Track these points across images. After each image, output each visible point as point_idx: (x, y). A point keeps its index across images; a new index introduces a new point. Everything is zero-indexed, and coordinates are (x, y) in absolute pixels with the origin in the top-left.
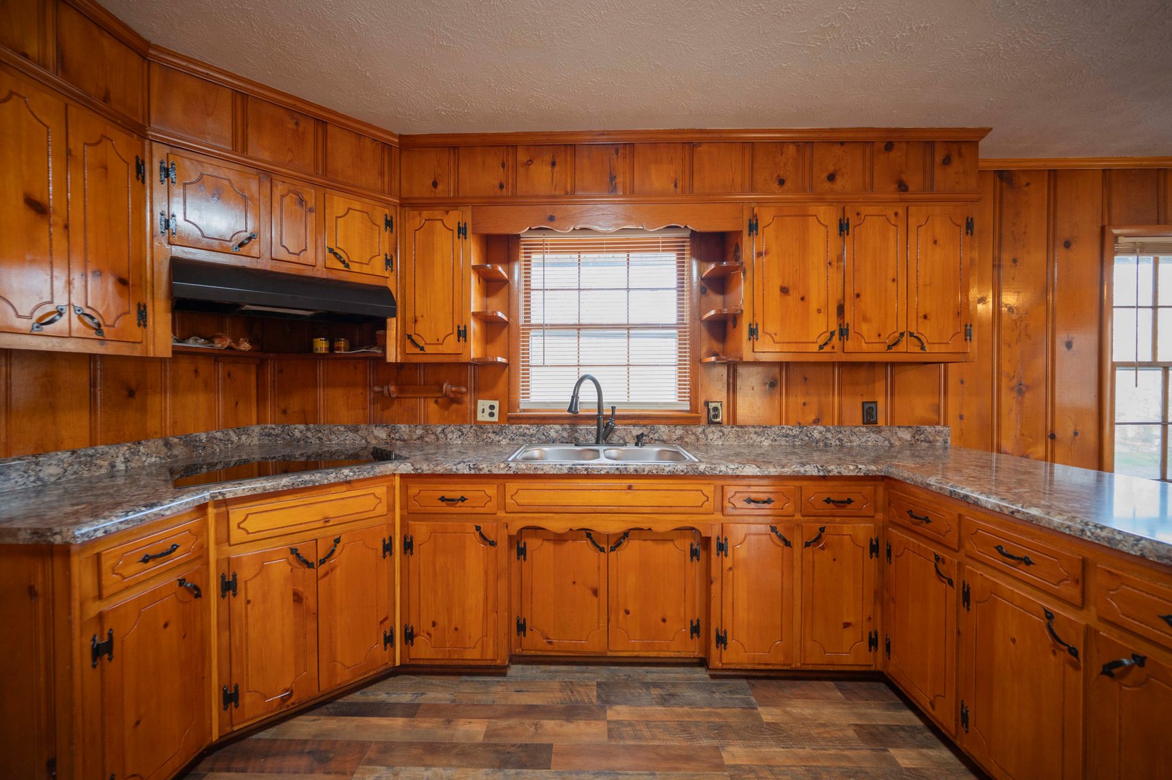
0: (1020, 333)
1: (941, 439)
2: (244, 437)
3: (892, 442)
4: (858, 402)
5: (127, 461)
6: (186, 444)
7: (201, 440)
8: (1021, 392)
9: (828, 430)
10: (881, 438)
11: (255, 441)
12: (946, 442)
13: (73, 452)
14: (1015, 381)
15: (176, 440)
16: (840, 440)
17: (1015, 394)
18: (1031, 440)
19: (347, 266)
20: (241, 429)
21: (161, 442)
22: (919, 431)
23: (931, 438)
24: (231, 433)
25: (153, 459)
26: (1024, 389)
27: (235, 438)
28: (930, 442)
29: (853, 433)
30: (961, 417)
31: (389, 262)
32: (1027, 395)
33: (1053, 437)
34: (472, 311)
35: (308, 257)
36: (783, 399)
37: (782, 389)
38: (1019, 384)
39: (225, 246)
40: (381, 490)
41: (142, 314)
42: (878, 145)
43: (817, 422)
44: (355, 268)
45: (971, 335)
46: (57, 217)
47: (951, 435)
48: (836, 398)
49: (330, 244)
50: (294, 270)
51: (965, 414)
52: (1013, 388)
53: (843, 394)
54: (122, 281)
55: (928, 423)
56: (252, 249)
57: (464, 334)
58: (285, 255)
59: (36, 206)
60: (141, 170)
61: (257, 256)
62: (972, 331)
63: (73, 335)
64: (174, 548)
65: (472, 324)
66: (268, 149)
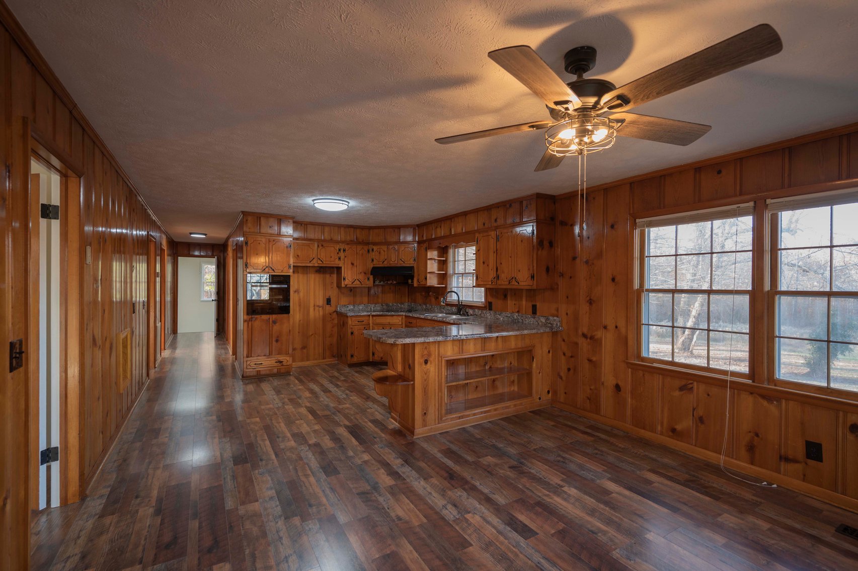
0: (591, 274)
1: (555, 323)
2: (402, 306)
3: (539, 322)
4: (530, 305)
6: (387, 306)
8: (591, 304)
9: (519, 316)
10: (535, 320)
11: (406, 307)
12: (557, 325)
14: (588, 298)
16: (522, 319)
17: (588, 304)
18: (595, 328)
19: (403, 262)
20: (402, 303)
22: (547, 319)
23: (552, 323)
26: (593, 302)
27: (400, 306)
29: (526, 318)
30: (567, 314)
31: (414, 260)
32: (594, 305)
33: (605, 327)
34: (428, 271)
35: (396, 262)
36: (509, 302)
37: (509, 298)
38: (590, 299)
39: (381, 263)
40: (400, 318)
41: (368, 279)
42: (508, 206)
43: (518, 312)
44: (406, 263)
45: (534, 278)
46: (355, 265)
47: (561, 322)
48: (524, 302)
49: (401, 258)
50: (393, 265)
51: (568, 312)
52: (588, 301)
53: (526, 301)
54: (365, 273)
55: (553, 316)
56: (385, 263)
57: (426, 279)
58: (391, 263)
59: (352, 264)
60: (369, 251)
61: (386, 264)
62: (534, 276)
63: (357, 283)
64: (363, 321)
65: (428, 276)
66: (390, 239)
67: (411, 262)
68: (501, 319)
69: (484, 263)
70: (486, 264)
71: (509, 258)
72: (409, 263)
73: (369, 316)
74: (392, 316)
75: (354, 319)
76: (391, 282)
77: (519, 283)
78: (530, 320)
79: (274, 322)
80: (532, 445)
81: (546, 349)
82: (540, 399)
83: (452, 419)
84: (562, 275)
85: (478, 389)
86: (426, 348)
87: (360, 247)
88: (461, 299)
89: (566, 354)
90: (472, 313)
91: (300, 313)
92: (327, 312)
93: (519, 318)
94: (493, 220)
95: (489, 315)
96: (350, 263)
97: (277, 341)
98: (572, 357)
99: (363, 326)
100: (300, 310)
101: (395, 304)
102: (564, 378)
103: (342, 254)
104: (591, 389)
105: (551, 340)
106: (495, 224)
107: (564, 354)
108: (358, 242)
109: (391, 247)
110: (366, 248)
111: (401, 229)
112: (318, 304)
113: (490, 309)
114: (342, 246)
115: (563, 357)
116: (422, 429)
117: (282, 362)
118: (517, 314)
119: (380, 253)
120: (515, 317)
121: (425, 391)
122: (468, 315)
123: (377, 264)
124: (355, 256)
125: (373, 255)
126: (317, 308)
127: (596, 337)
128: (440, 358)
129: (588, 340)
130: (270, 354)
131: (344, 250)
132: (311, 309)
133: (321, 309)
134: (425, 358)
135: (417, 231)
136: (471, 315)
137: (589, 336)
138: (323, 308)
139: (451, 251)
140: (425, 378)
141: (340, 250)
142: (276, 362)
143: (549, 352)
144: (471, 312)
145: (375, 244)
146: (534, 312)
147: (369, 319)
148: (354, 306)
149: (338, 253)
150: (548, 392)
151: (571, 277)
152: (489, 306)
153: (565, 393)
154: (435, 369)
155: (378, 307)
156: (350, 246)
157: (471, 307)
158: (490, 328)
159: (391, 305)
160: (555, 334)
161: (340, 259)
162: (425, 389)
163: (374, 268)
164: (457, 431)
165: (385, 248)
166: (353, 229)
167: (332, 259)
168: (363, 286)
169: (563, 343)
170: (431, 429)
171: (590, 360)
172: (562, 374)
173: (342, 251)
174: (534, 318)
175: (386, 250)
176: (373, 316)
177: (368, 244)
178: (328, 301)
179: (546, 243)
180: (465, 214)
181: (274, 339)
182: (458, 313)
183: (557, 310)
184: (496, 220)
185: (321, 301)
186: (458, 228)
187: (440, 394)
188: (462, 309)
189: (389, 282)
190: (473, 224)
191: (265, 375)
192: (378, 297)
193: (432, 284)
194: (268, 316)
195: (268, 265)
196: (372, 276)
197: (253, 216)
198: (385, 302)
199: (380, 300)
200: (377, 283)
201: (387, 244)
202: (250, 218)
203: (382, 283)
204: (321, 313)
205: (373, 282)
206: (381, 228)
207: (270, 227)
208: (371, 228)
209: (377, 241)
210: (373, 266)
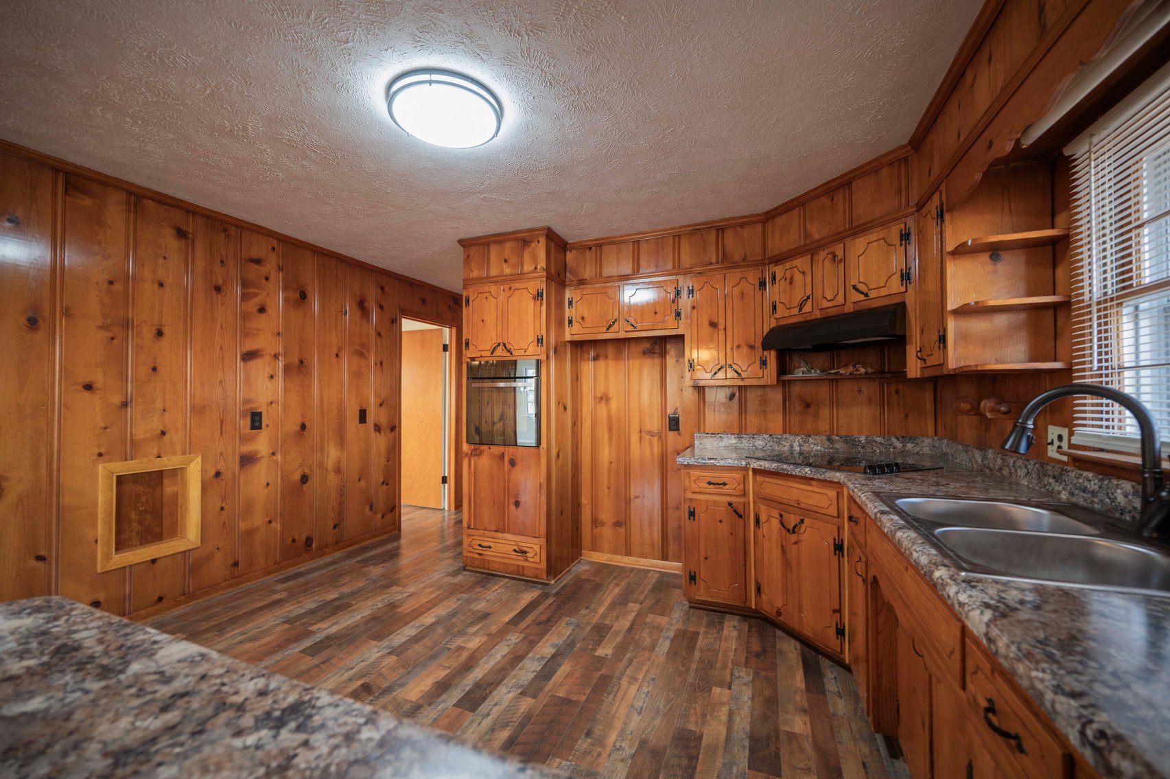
5: (800, 445)
6: (846, 442)
7: (860, 441)
13: (771, 435)
15: (837, 438)
19: (866, 295)
20: (907, 438)
21: (825, 438)
24: (894, 440)
25: (819, 448)
27: (898, 445)
31: (906, 275)
34: (950, 306)
35: (840, 299)
39: (796, 311)
40: (832, 493)
41: (764, 363)
44: (873, 294)
46: (721, 326)
49: (854, 283)
50: (832, 312)
54: (752, 347)
56: (807, 308)
57: (943, 339)
58: (826, 304)
59: (713, 325)
60: (762, 284)
61: (811, 311)
63: (728, 377)
64: (724, 484)
65: (951, 325)
66: (817, 231)
67: (895, 286)
72: (884, 292)
74: (807, 480)
75: (694, 473)
76: (851, 369)
79: (512, 464)
87: (735, 276)
91: (610, 445)
92: (669, 447)
96: (706, 325)
97: (517, 504)
99: (726, 499)
100: (610, 439)
101: (879, 439)
103: (685, 303)
108: (728, 264)
109: (822, 254)
110: (754, 276)
111: (854, 184)
112: (648, 429)
114: (686, 281)
117: (526, 552)
119: (791, 283)
123: (788, 314)
124: (722, 302)
125: (776, 292)
126: (647, 437)
130: (506, 528)
131: (691, 291)
132: (634, 439)
133: (655, 439)
138: (660, 437)
141: (678, 292)
142: (515, 551)
145: (778, 260)
147: (745, 478)
149: (671, 299)
156: (704, 279)
159: (863, 439)
161: (679, 314)
163: (775, 330)
165: (802, 262)
166: (713, 233)
167: (659, 317)
168: (750, 382)
173: (684, 294)
175: (808, 270)
176: (755, 471)
177: (759, 262)
178: (673, 423)
181: (511, 500)
182: (1151, 527)
185: (655, 423)
189: (842, 371)
191: (494, 571)
192: (816, 415)
193: (971, 363)
194: (502, 449)
195: (500, 341)
196: (773, 353)
197: (478, 244)
198: (843, 432)
199: (824, 425)
200: (799, 374)
201: (810, 249)
202: (473, 251)
203: (814, 374)
204: (656, 450)
205: (783, 369)
206: (793, 208)
207: (506, 261)
208: (769, 217)
209: (785, 249)
210: (774, 324)
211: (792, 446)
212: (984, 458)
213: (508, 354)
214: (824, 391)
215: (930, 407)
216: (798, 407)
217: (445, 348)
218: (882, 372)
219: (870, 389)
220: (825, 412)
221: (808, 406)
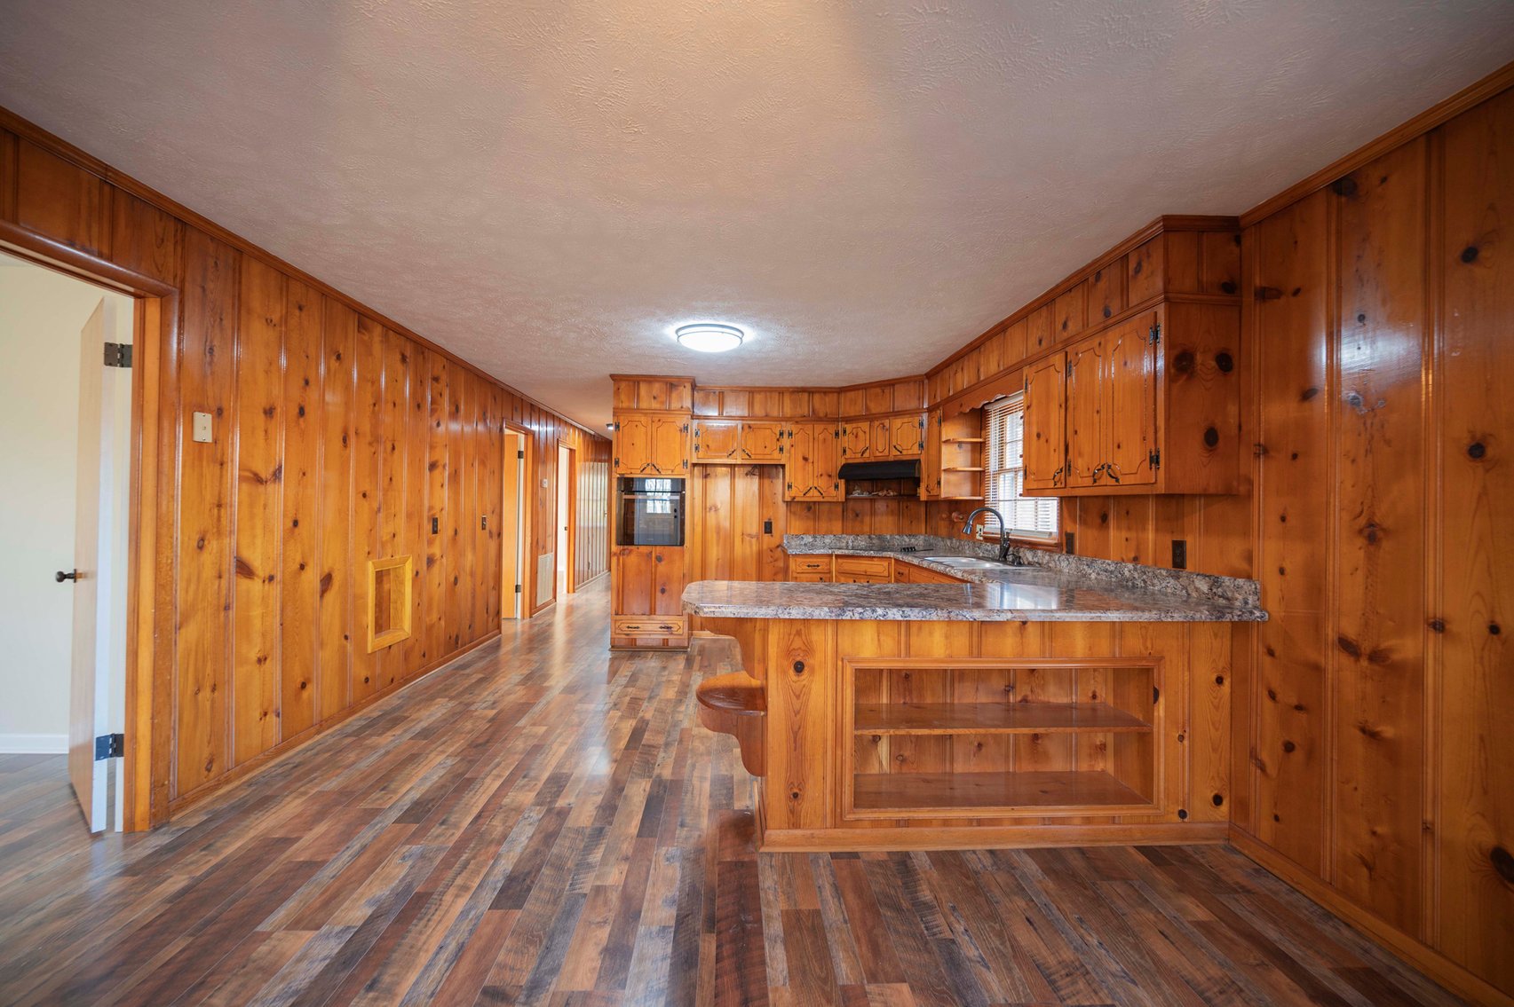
0: (1372, 437)
1: (1240, 597)
3: (1190, 592)
4: (1167, 541)
6: (879, 539)
8: (1372, 538)
9: (1136, 570)
10: (1179, 585)
11: (921, 542)
12: (1246, 603)
14: (1362, 521)
16: (1144, 580)
17: (1360, 541)
18: (1391, 624)
19: (900, 452)
21: (867, 537)
22: (1216, 583)
23: (1230, 594)
24: (905, 537)
26: (1380, 534)
27: (907, 540)
28: (1228, 599)
29: (1155, 576)
30: (1282, 571)
31: (921, 446)
32: (1386, 545)
33: (1439, 626)
34: (943, 468)
35: (886, 452)
36: (1112, 533)
37: (1112, 522)
38: (1371, 524)
39: (859, 455)
40: (886, 564)
41: (836, 487)
42: (1091, 279)
43: (1135, 559)
44: (904, 452)
45: (1158, 463)
46: (811, 460)
47: (1262, 595)
48: (1151, 535)
49: (894, 443)
50: (881, 459)
51: (1288, 567)
52: (1360, 531)
53: (1157, 530)
54: (830, 476)
55: (1235, 574)
56: (867, 455)
57: (939, 483)
58: (878, 454)
59: (805, 459)
60: (837, 434)
61: (867, 458)
62: (1158, 457)
63: (814, 496)
64: (818, 566)
65: (943, 477)
66: (875, 408)
67: (916, 450)
68: (1093, 576)
69: (1039, 436)
70: (1043, 439)
71: (1095, 414)
72: (910, 452)
73: (831, 556)
74: (871, 558)
75: (799, 560)
76: (885, 492)
77: (1117, 480)
78: (1165, 584)
79: (659, 559)
80: (1081, 985)
81: (1206, 674)
82: (1182, 814)
83: (876, 823)
84: (1266, 451)
85: (984, 749)
86: (799, 633)
87: (819, 427)
88: (1007, 526)
89: (1279, 697)
90: (1030, 559)
91: (718, 545)
92: (765, 547)
93: (1136, 575)
94: (1060, 327)
95: (1066, 565)
96: (801, 459)
97: (663, 591)
98: (1299, 708)
99: (819, 576)
101: (897, 537)
102: (1272, 770)
103: (786, 442)
104: (1374, 833)
105: (1229, 643)
106: (1065, 335)
107: (1272, 695)
108: (815, 418)
109: (877, 423)
110: (832, 428)
111: (896, 386)
112: (749, 532)
113: (1070, 551)
114: (787, 427)
115: (1268, 703)
116: (785, 832)
117: (671, 628)
118: (1130, 566)
119: (856, 437)
120: (1127, 573)
121: (796, 737)
122: (1020, 564)
123: (854, 457)
124: (811, 444)
125: (846, 441)
126: (748, 538)
127: (1396, 657)
128: (840, 663)
129: (1364, 663)
130: (652, 611)
131: (790, 434)
132: (738, 541)
133: (754, 540)
134: (798, 659)
135: (926, 387)
136: (1030, 564)
137: (1366, 647)
138: (758, 539)
139: (994, 423)
140: (797, 707)
141: (781, 434)
142: (661, 628)
143: (1220, 680)
144: (1028, 555)
145: (848, 420)
146: (1179, 560)
147: (830, 563)
148: (814, 537)
149: (778, 440)
150: (1218, 800)
151: (1295, 456)
152: (1066, 544)
153: (1277, 818)
154: (825, 688)
155: (862, 542)
156: (800, 426)
157: (1033, 546)
158: (1070, 598)
159: (888, 537)
160: (1241, 629)
161: (781, 450)
162: (796, 734)
163: (845, 466)
164: (885, 857)
165: (865, 426)
166: (806, 395)
167: (767, 451)
168: (825, 500)
169: (1268, 659)
170: (812, 836)
171: (1371, 735)
172: (1265, 756)
173: (786, 436)
174: (1178, 578)
175: (867, 430)
176: (837, 556)
177: (836, 420)
178: (768, 528)
179: (1205, 361)
180: (1001, 329)
181: (658, 588)
182: (1003, 557)
183: (1249, 558)
184: (1065, 326)
185: (754, 527)
186: (991, 364)
187: (839, 752)
188: (1010, 549)
189: (880, 494)
190: (1018, 346)
191: (642, 647)
192: (862, 522)
193: (950, 495)
194: (649, 548)
195: (649, 462)
196: (843, 481)
197: (629, 381)
198: (877, 533)
199: (867, 529)
200: (856, 494)
201: (870, 418)
202: (623, 385)
203: (865, 495)
204: (755, 548)
205: (848, 492)
206: (859, 389)
207: (655, 398)
208: (841, 391)
209: (852, 414)
210: (843, 462)
211: (847, 543)
212: (951, 543)
213: (657, 473)
214: (867, 505)
215: (923, 516)
216: (851, 515)
217: (520, 455)
218: (900, 495)
219: (893, 505)
220: (867, 519)
221: (857, 515)
